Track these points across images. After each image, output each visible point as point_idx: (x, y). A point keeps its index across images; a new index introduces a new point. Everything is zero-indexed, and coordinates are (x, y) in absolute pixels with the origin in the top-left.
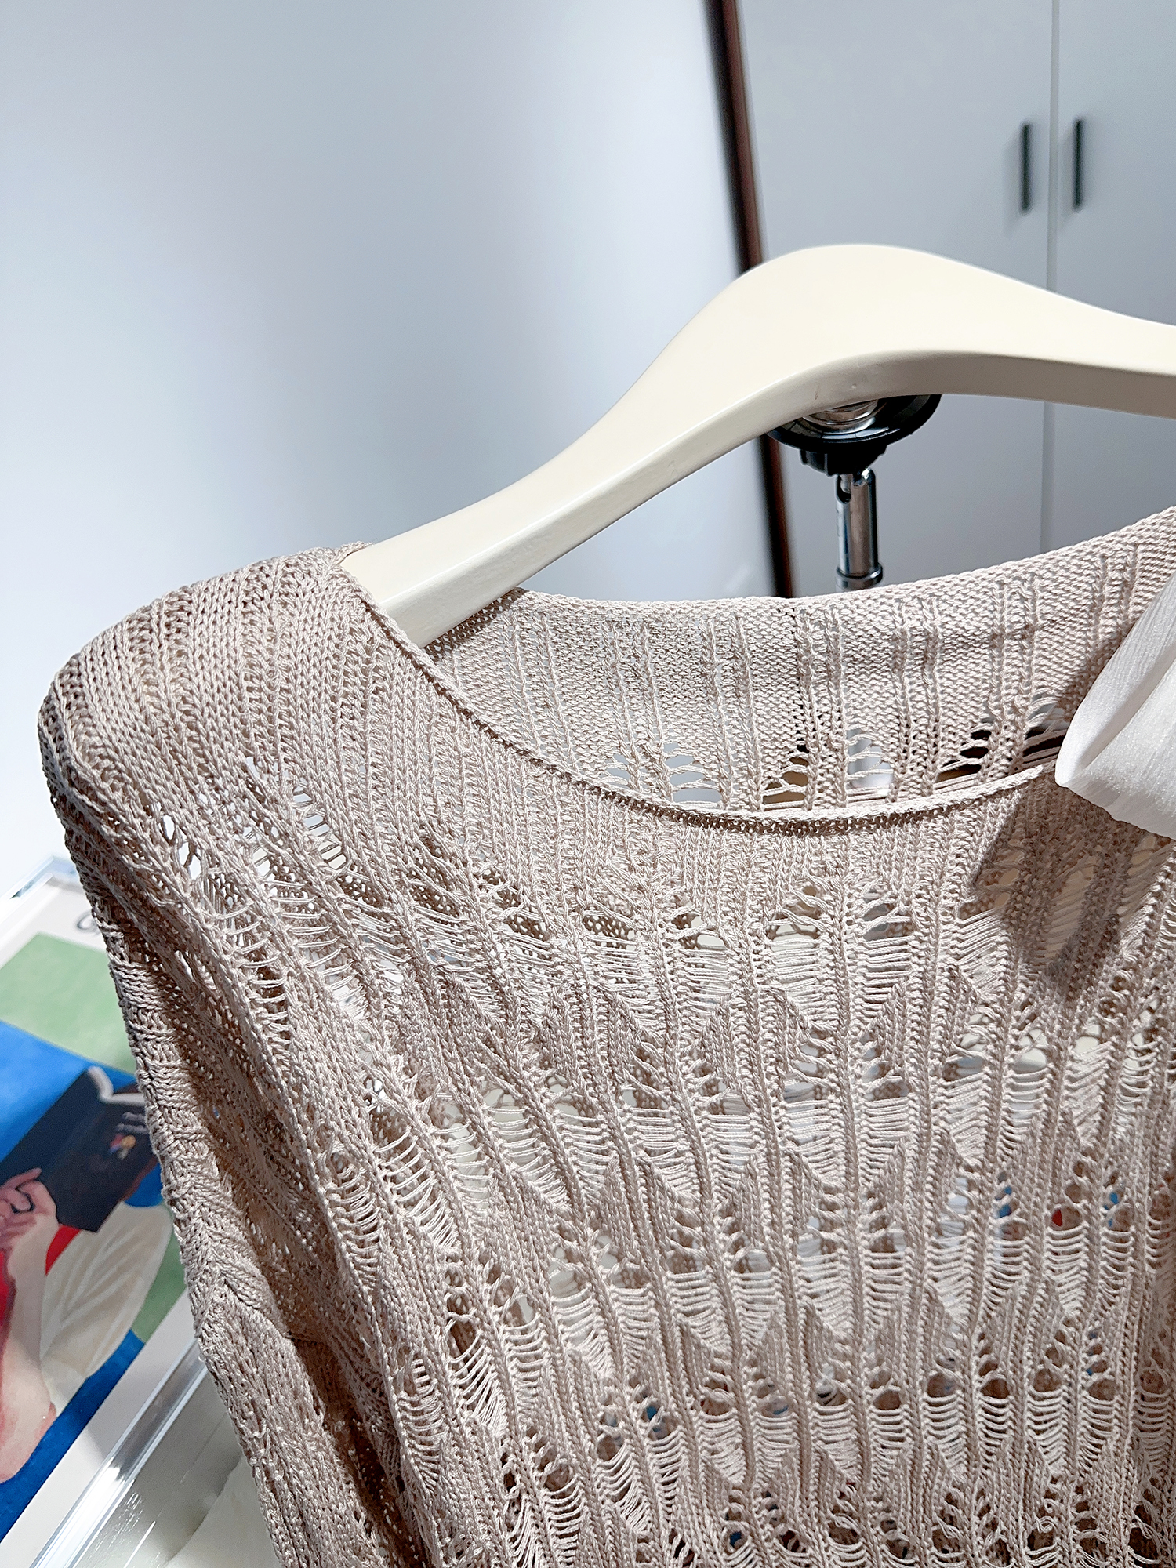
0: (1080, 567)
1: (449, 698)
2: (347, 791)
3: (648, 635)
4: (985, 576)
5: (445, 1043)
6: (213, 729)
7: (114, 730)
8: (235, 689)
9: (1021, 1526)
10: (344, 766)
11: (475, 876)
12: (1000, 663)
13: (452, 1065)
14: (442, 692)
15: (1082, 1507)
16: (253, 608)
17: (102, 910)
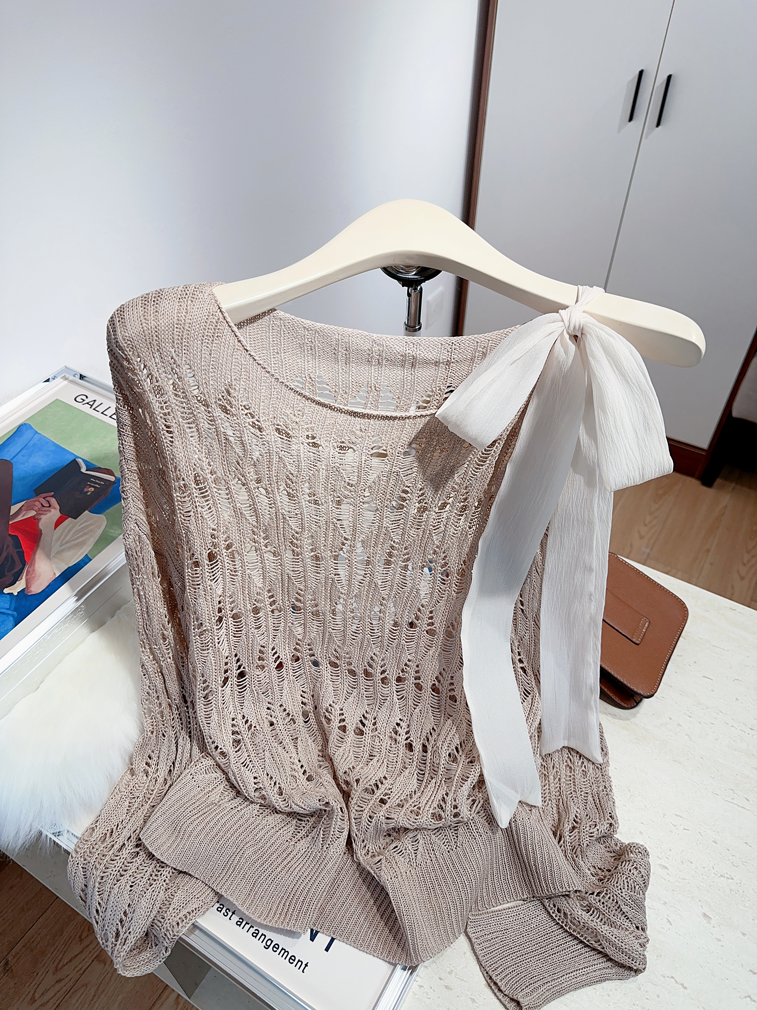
0: (469, 344)
1: (241, 344)
2: (203, 367)
3: (317, 335)
4: (437, 340)
5: (223, 458)
6: (163, 338)
7: (133, 332)
8: (172, 327)
9: (395, 673)
10: (203, 359)
11: (241, 405)
12: (438, 372)
13: (224, 466)
14: (239, 341)
15: (417, 672)
16: (182, 300)
17: (117, 389)
